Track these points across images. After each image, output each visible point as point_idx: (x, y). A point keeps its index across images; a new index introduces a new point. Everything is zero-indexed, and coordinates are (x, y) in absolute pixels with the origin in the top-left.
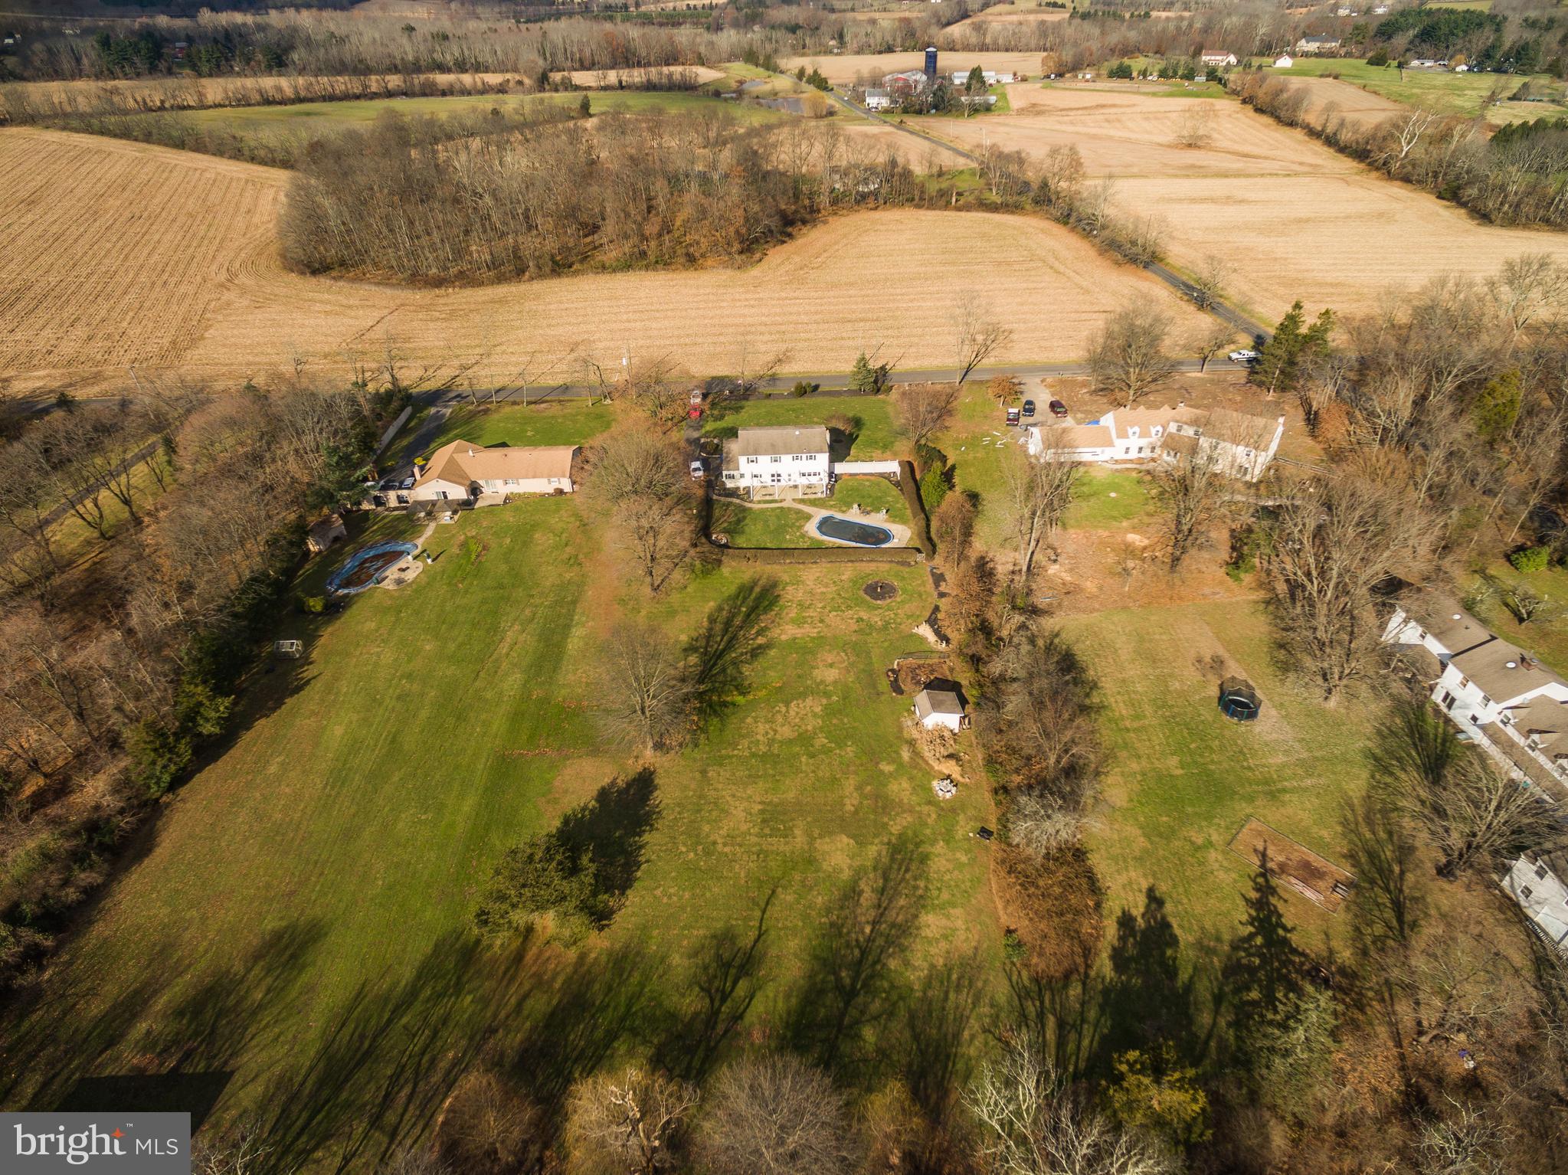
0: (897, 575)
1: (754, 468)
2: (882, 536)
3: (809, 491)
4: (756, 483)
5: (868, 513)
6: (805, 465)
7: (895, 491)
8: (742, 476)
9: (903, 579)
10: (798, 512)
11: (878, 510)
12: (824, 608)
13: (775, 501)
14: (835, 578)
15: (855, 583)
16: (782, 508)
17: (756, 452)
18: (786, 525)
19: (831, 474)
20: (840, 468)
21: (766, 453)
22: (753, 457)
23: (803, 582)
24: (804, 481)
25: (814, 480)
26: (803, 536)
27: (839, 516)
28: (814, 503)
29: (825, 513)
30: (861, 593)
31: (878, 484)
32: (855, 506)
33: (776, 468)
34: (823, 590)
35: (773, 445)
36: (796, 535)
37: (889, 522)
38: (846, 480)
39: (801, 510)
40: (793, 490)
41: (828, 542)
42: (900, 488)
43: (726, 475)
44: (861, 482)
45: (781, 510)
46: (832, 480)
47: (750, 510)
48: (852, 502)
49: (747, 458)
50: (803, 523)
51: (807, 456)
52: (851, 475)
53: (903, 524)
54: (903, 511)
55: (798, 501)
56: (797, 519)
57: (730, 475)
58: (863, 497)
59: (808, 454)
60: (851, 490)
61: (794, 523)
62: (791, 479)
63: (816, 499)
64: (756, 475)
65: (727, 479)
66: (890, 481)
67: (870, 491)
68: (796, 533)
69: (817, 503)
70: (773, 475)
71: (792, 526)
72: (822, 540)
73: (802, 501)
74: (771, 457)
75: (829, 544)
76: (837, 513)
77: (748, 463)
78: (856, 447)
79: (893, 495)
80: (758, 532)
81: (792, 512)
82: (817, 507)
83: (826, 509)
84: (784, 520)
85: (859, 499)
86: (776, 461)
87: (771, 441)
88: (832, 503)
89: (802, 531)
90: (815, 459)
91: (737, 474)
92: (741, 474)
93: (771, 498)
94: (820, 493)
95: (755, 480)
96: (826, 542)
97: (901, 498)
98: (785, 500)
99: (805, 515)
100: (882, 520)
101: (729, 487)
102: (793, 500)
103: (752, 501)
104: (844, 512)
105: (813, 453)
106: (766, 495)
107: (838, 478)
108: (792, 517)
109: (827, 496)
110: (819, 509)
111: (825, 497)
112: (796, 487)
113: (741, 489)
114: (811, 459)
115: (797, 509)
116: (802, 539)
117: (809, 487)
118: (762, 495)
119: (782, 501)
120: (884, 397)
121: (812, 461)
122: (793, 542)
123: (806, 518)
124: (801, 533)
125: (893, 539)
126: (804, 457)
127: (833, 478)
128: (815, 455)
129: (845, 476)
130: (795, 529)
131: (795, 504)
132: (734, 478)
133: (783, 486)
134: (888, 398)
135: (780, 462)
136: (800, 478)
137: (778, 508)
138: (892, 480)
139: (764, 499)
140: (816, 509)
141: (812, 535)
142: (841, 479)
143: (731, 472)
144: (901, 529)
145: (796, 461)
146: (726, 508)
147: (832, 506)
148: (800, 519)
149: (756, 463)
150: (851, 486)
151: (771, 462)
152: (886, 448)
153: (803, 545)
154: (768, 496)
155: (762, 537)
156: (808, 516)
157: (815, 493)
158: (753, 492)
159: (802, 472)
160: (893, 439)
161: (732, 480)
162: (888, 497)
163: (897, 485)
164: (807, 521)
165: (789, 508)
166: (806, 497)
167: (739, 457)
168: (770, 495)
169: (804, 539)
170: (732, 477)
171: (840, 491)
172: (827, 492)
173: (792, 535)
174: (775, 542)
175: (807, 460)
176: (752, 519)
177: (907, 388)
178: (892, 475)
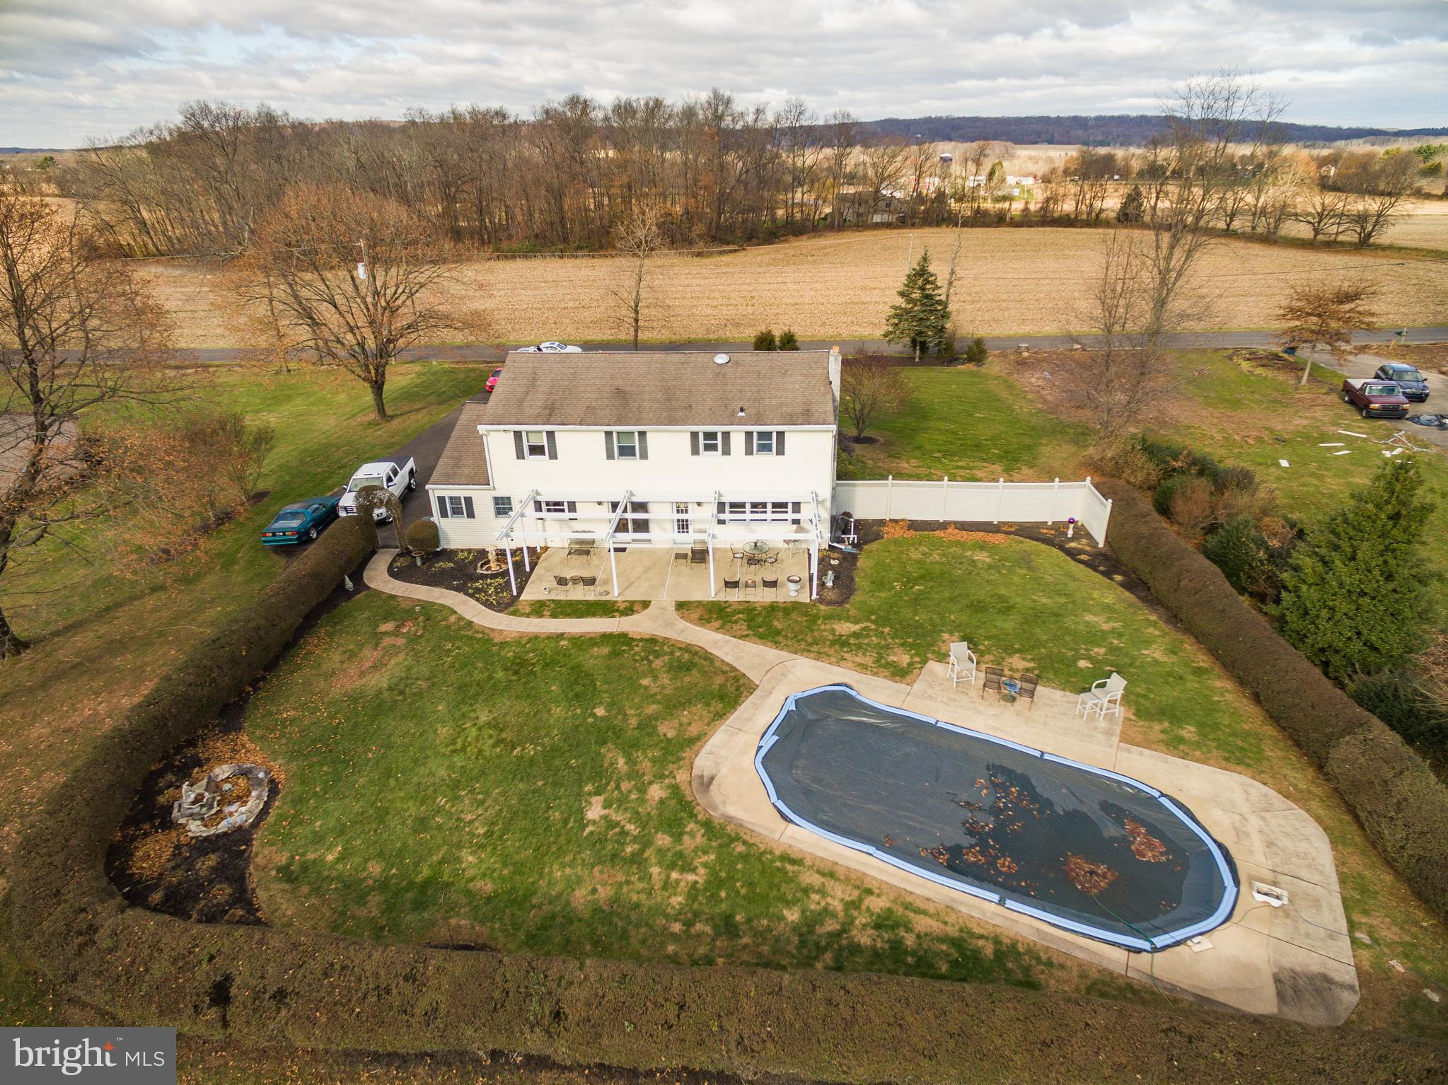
3: (742, 573)
7: (1109, 593)
8: (502, 506)
10: (689, 662)
13: (605, 608)
16: (623, 639)
17: (552, 413)
18: (603, 734)
19: (841, 524)
21: (588, 419)
22: (536, 433)
25: (774, 533)
26: (680, 810)
27: (880, 694)
28: (764, 624)
29: (808, 675)
31: (1026, 561)
32: (959, 649)
33: (627, 478)
35: (620, 394)
36: (642, 800)
37: (1146, 743)
38: (897, 543)
39: (708, 657)
40: (686, 568)
41: (816, 880)
42: (1127, 586)
43: (441, 500)
44: (958, 550)
45: (615, 654)
46: (841, 541)
47: (484, 642)
48: (936, 630)
49: (518, 435)
50: (693, 730)
51: (749, 435)
52: (914, 525)
53: (1239, 762)
54: (1192, 683)
55: (695, 616)
56: (672, 705)
57: (454, 500)
58: (977, 607)
59: (756, 429)
60: (922, 577)
61: (647, 725)
62: (683, 526)
63: (773, 608)
64: (556, 506)
65: (444, 514)
66: (1072, 554)
67: (1003, 591)
68: (642, 790)
69: (777, 624)
70: (615, 506)
71: (635, 745)
72: (785, 858)
73: (715, 614)
74: (608, 434)
75: (822, 892)
76: (868, 678)
77: (520, 455)
78: (917, 453)
79: (1107, 609)
80: (451, 767)
81: (658, 663)
82: (777, 644)
83: (819, 656)
84: (610, 707)
85: (964, 618)
86: (627, 451)
87: (619, 383)
88: (845, 628)
89: (681, 777)
90: (781, 451)
91: (483, 500)
92: (497, 500)
93: (590, 594)
94: (792, 586)
95: (548, 524)
96: (810, 878)
97: (1154, 624)
98: (646, 604)
99: (719, 680)
100: (1109, 733)
101: (453, 546)
102: (681, 606)
103: (506, 605)
104: (900, 673)
105: (774, 429)
106: (575, 581)
107: (869, 531)
108: (654, 689)
109: (821, 600)
110: (784, 654)
111: (814, 603)
112: (699, 556)
113: (492, 557)
114: (765, 448)
115: (688, 648)
116: (663, 840)
117: (752, 561)
118: (562, 581)
119: (630, 609)
120: (971, 367)
121: (770, 459)
122: (614, 856)
123: (722, 697)
124: (675, 789)
125: (1237, 882)
126: (738, 441)
127: (846, 531)
128: (781, 435)
129: (898, 533)
130: (647, 764)
131: (683, 624)
132: (471, 515)
133: (652, 553)
134: (983, 370)
135: (644, 456)
136: (721, 522)
137: (606, 638)
138: (1081, 552)
139: (562, 597)
140: (769, 653)
141: (733, 810)
142: (878, 537)
143: (461, 492)
144: (1254, 823)
145: (706, 456)
146: (388, 626)
147: (841, 642)
148: (682, 706)
149: (553, 456)
150: (918, 562)
151: (610, 456)
152: (1016, 460)
153: (666, 885)
154: (580, 586)
155: (457, 798)
156: (731, 688)
157: (774, 584)
158: (533, 565)
159: (727, 499)
160: (1028, 441)
161: (463, 521)
162: (1089, 618)
163: (1108, 574)
164: (720, 716)
165: (652, 642)
166: (735, 596)
167: (482, 429)
168: (591, 582)
169: (678, 837)
170: (466, 508)
171: (880, 584)
172: (822, 585)
173: (622, 802)
174: (511, 841)
175: (749, 451)
176: (462, 688)
177: (1025, 354)
178: (1070, 533)
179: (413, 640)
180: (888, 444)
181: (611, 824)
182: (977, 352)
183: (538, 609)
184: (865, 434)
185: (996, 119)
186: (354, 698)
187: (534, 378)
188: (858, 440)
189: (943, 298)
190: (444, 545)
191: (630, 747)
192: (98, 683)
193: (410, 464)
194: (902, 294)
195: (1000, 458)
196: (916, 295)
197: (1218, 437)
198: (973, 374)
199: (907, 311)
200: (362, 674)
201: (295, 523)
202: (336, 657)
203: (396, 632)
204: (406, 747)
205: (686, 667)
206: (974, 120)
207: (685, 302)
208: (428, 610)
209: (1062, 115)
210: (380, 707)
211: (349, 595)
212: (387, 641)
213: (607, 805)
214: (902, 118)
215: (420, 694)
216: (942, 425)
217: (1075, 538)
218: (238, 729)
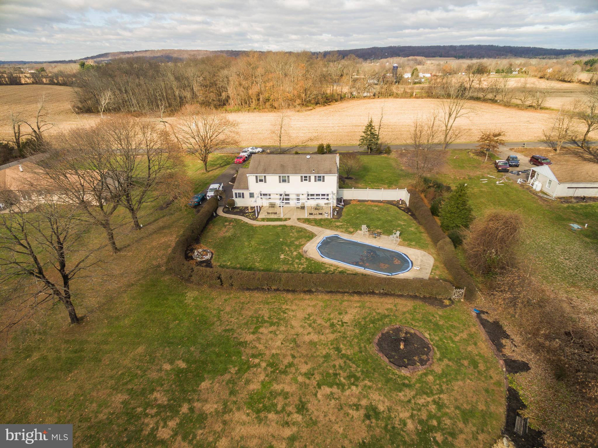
0: (426, 321)
1: (262, 188)
2: (397, 262)
3: (313, 212)
4: (264, 203)
5: (379, 234)
6: (314, 187)
7: (406, 217)
8: (252, 195)
9: (437, 328)
10: (301, 230)
11: (389, 232)
12: (309, 375)
13: (280, 220)
14: (335, 318)
15: (363, 328)
16: (285, 226)
17: (265, 171)
18: (282, 244)
19: (339, 200)
20: (349, 194)
21: (274, 172)
22: (261, 176)
23: (286, 321)
24: (312, 203)
25: (322, 202)
26: (300, 256)
27: (345, 236)
28: (319, 223)
29: (329, 233)
30: (373, 349)
31: (387, 210)
32: (364, 227)
33: (284, 188)
34: (315, 337)
35: (282, 166)
36: (292, 254)
37: (403, 245)
38: (354, 205)
39: (305, 229)
40: (299, 210)
41: (329, 266)
42: (411, 215)
43: (236, 194)
44: (370, 207)
45: (283, 229)
46: (340, 204)
47: (251, 227)
48: (361, 225)
49: (257, 177)
50: (303, 243)
51: (315, 177)
52: (359, 201)
53: (422, 248)
54: (418, 234)
55: (302, 221)
56: (297, 239)
57: (239, 194)
58: (372, 220)
59: (317, 175)
60: (359, 213)
61: (292, 243)
62: (298, 199)
63: (321, 220)
64: (265, 195)
65: (236, 197)
66: (400, 208)
67: (379, 216)
68: (292, 253)
69: (322, 223)
70: (281, 195)
71: (290, 246)
72: (322, 263)
73: (307, 221)
74: (280, 177)
75: (329, 268)
76: (343, 234)
77: (257, 182)
78: (364, 182)
79: (405, 220)
80: (250, 250)
81: (293, 231)
82: (322, 227)
83: (332, 229)
84: (283, 239)
85: (368, 222)
86: (284, 181)
87: (282, 163)
88: (338, 224)
89: (300, 251)
90: (323, 181)
91: (247, 193)
92: (250, 194)
93: (275, 217)
94: (326, 214)
95: (263, 199)
96: (326, 266)
97: (414, 223)
98: (290, 219)
99: (308, 234)
100: (395, 244)
101: (238, 206)
102: (298, 219)
103: (255, 219)
104: (350, 233)
105: (322, 175)
106: (272, 213)
107: (347, 202)
108: (293, 235)
109: (333, 218)
110: (324, 229)
111: (331, 219)
112: (303, 208)
113: (249, 208)
114: (320, 180)
115: (300, 228)
116: (297, 261)
117: (316, 209)
118: (268, 213)
119: (286, 220)
120: (386, 155)
121: (321, 183)
122: (287, 264)
123: (309, 237)
124: (299, 253)
125: (412, 266)
126: (313, 178)
127: (341, 202)
128: (323, 177)
129: (355, 203)
130: (292, 249)
131: (299, 223)
132: (243, 197)
133: (290, 207)
134: (389, 156)
135: (289, 182)
136: (308, 199)
137: (280, 226)
138: (402, 207)
139: (268, 217)
140: (320, 229)
141: (311, 256)
142: (349, 203)
143: (241, 191)
144: (420, 258)
145: (304, 182)
146: (227, 223)
147: (337, 227)
148: (300, 239)
149: (265, 182)
150: (359, 210)
151: (280, 182)
152: (392, 184)
153: (298, 267)
154: (273, 215)
155: (252, 255)
156: (311, 235)
157: (321, 214)
158: (260, 210)
159: (310, 193)
160: (397, 178)
161: (241, 199)
162: (399, 222)
163: (407, 213)
164: (309, 240)
165: (292, 227)
166: (312, 217)
167: (248, 175)
168: (276, 213)
169: (300, 260)
170: (242, 196)
171: (348, 215)
172: (333, 215)
173: (288, 255)
174: (265, 262)
175: (315, 181)
176: (248, 235)
177: (404, 151)
178: (400, 203)
179: (234, 226)
180: (356, 179)
181: (286, 259)
182: (388, 151)
183: (263, 220)
184: (350, 176)
185: (418, 47)
186: (224, 238)
187: (259, 162)
188: (347, 178)
189: (377, 133)
190: (236, 206)
191: (289, 246)
192: (162, 235)
193: (222, 185)
194: (364, 132)
195: (387, 183)
196: (369, 133)
197: (452, 177)
198: (386, 158)
199: (366, 138)
200: (224, 233)
201: (196, 200)
202: (217, 230)
203: (229, 225)
204: (239, 246)
205: (301, 231)
206: (409, 47)
207: (294, 131)
208: (236, 220)
209: (446, 45)
210: (230, 239)
211: (215, 217)
212: (227, 227)
213: (285, 255)
214: (379, 47)
215: (239, 237)
216: (373, 174)
217: (402, 204)
218: (200, 243)
